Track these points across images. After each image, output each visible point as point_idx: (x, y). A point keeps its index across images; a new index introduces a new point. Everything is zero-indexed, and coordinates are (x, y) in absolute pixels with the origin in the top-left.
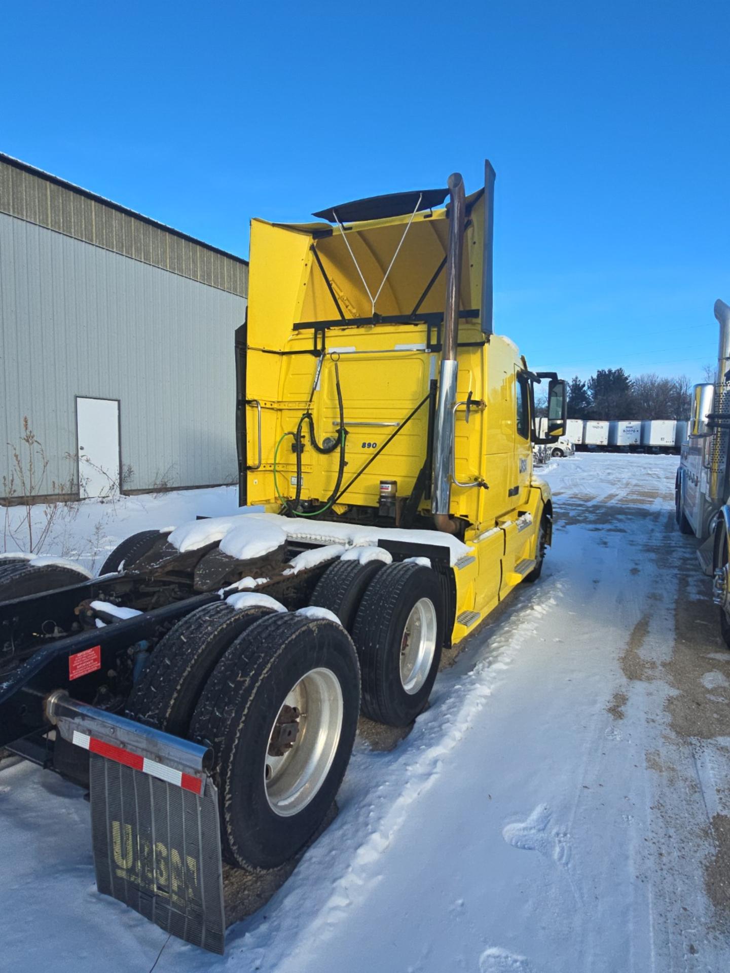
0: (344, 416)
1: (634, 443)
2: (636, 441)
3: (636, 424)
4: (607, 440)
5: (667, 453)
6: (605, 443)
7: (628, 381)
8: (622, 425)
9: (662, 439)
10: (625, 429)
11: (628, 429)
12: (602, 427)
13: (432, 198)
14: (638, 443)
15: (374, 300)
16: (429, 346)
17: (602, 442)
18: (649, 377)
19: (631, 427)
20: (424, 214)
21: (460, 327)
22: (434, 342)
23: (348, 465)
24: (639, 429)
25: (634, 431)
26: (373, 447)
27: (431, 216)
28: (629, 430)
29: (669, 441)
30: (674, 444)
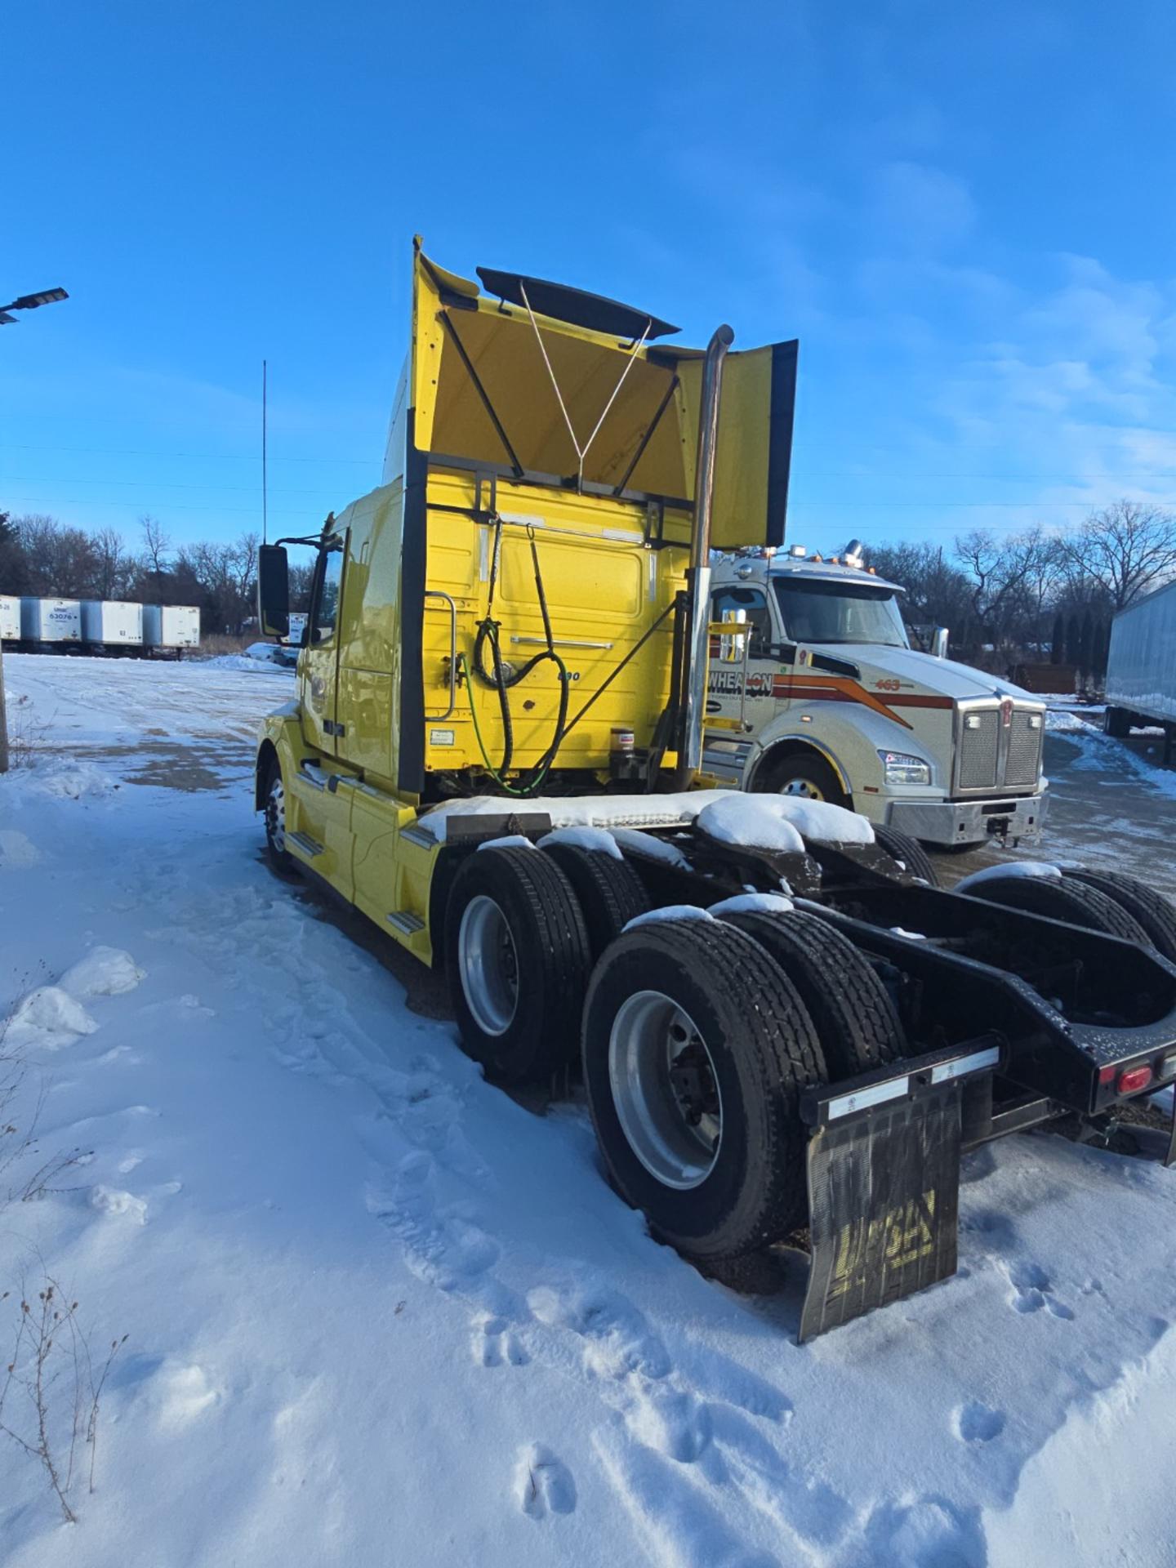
0: (552, 630)
1: (71, 637)
2: (74, 635)
3: (71, 605)
4: (19, 630)
5: (134, 657)
6: (17, 635)
7: (5, 523)
8: (47, 606)
9: (122, 633)
10: (54, 613)
11: (59, 613)
12: (7, 607)
13: (630, 323)
14: (79, 638)
15: (582, 454)
16: (647, 539)
17: (9, 634)
18: (40, 521)
19: (64, 610)
20: (620, 342)
21: (665, 519)
22: (653, 535)
23: (535, 707)
24: (78, 614)
25: (70, 617)
26: (574, 679)
27: (629, 347)
28: (59, 615)
29: (133, 637)
30: (141, 641)
